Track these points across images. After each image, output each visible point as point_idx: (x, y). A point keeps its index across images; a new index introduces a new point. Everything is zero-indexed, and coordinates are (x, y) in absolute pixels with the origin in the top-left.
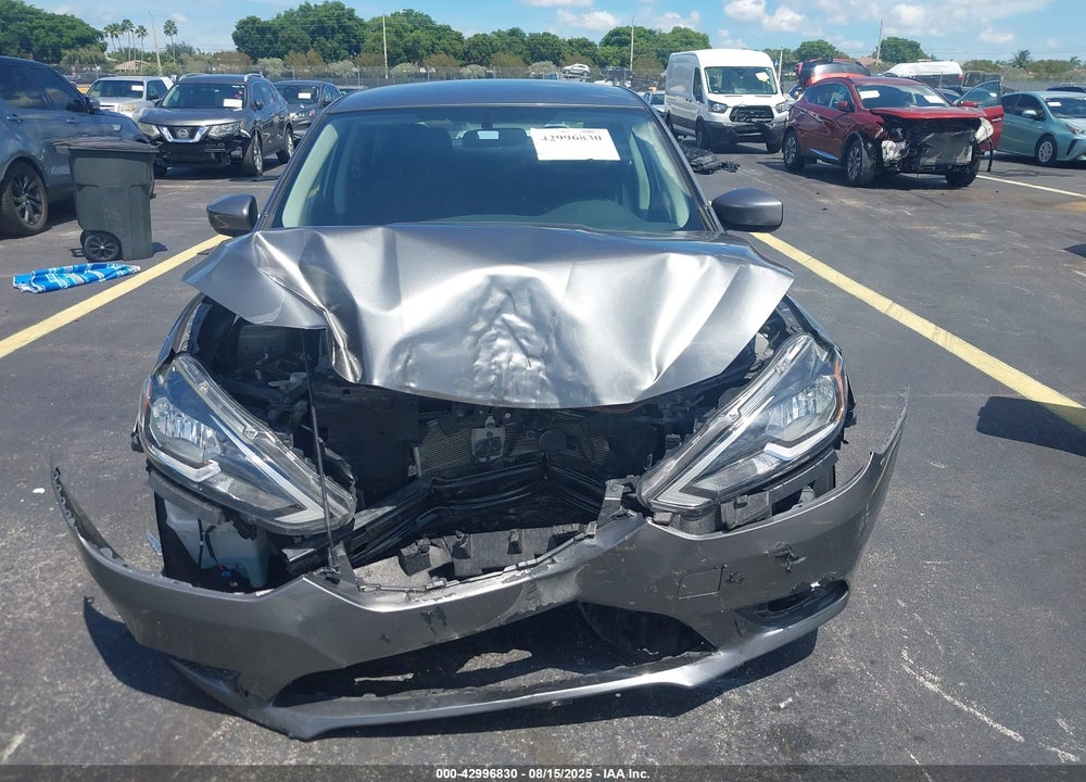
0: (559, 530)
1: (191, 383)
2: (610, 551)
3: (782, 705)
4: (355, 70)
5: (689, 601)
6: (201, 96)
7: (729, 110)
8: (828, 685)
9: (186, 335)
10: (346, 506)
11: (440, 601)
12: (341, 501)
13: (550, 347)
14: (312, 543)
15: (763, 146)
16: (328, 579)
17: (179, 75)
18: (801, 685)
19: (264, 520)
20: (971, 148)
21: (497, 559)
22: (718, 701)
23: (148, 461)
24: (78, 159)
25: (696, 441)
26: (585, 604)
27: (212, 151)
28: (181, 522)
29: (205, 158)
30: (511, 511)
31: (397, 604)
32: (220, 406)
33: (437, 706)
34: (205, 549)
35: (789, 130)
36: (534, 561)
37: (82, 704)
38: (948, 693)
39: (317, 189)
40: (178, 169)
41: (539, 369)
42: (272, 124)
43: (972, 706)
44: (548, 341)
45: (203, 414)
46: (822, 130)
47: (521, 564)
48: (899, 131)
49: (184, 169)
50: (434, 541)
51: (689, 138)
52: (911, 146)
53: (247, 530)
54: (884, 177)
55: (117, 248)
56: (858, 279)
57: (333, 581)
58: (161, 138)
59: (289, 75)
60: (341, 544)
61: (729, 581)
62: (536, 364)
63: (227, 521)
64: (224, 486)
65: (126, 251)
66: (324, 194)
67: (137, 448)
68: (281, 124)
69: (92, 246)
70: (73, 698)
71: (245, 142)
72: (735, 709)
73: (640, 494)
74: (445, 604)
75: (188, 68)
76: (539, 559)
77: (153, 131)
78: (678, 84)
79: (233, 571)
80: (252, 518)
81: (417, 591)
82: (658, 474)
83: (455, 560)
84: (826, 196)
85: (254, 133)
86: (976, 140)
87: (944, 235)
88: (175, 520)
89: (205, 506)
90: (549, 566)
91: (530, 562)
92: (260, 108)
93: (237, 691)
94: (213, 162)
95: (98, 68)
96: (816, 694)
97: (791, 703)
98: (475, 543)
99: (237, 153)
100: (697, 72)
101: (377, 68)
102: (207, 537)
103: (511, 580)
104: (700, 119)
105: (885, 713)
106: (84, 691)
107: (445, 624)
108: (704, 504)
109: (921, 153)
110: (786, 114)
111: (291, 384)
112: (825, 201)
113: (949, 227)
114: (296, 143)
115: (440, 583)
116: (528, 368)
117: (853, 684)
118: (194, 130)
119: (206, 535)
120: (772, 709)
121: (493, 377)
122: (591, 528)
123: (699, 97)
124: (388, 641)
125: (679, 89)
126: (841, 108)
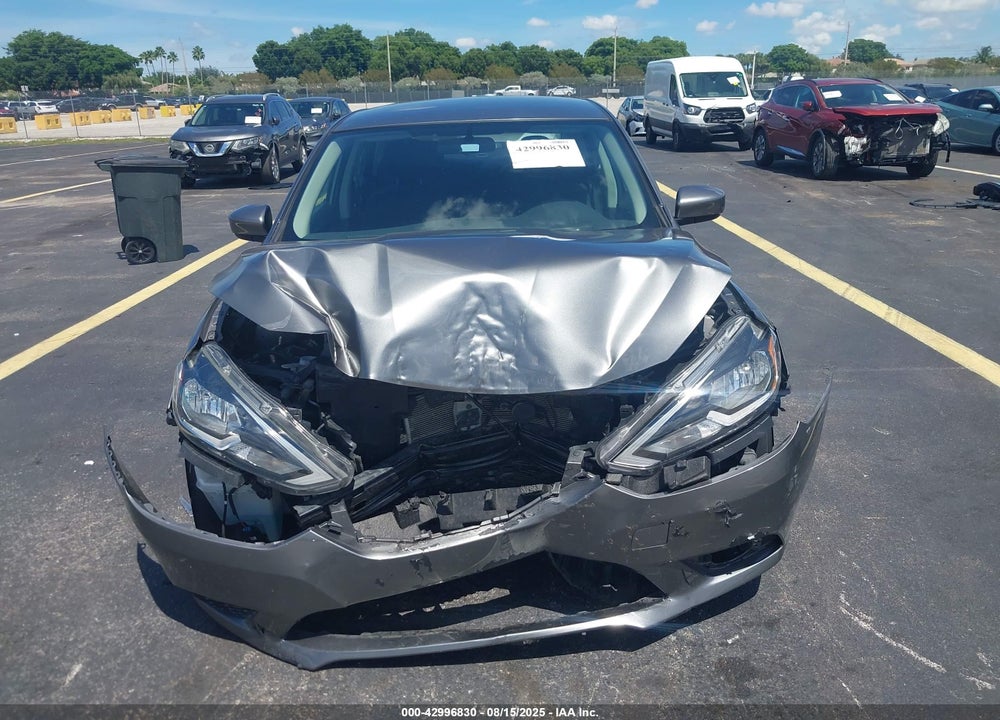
0: (526, 490)
1: (216, 366)
2: (571, 508)
3: (730, 642)
4: (362, 84)
5: (641, 552)
6: (225, 115)
7: (703, 113)
8: (771, 624)
9: (213, 326)
10: (346, 470)
11: (426, 551)
12: (342, 466)
13: (519, 341)
14: (318, 501)
15: (736, 144)
16: (330, 531)
17: (206, 96)
18: (747, 624)
19: (277, 482)
20: (929, 140)
21: (476, 515)
22: (673, 638)
23: (181, 434)
24: (119, 174)
25: (647, 410)
26: (555, 555)
27: (234, 162)
28: (209, 485)
29: (228, 170)
30: (490, 473)
31: (390, 553)
32: (241, 386)
33: (424, 643)
34: (229, 507)
35: (758, 130)
36: (506, 517)
37: (127, 640)
38: (880, 632)
39: (325, 197)
40: (205, 180)
41: (510, 361)
42: (287, 137)
43: (900, 642)
44: (517, 337)
45: (226, 393)
46: (788, 128)
47: (495, 519)
48: (860, 127)
49: (211, 179)
50: (423, 500)
51: (666, 138)
52: (873, 141)
53: (264, 491)
54: (848, 170)
55: (153, 251)
56: (818, 265)
57: (334, 533)
58: (191, 153)
59: (303, 92)
60: (343, 502)
61: (676, 535)
62: (507, 356)
63: (246, 484)
64: (243, 454)
65: (161, 254)
66: (331, 199)
67: (171, 422)
68: (296, 137)
69: (132, 251)
70: (120, 635)
71: (264, 154)
72: (688, 644)
73: (599, 457)
74: (430, 553)
75: (214, 89)
76: (511, 515)
77: (183, 147)
78: (656, 90)
79: (252, 527)
80: (267, 480)
81: (407, 542)
82: (614, 439)
83: (440, 516)
84: (793, 189)
85: (271, 146)
86: (933, 134)
87: (903, 222)
88: (203, 483)
89: (228, 471)
90: (520, 521)
91: (503, 517)
92: (276, 123)
93: (255, 628)
94: (236, 173)
95: (135, 91)
96: (760, 631)
97: (737, 640)
98: (455, 501)
99: (257, 164)
100: (673, 78)
101: (382, 84)
102: (230, 496)
103: (486, 532)
104: (676, 121)
105: (821, 648)
106: (128, 629)
107: (430, 570)
108: (655, 465)
109: (882, 146)
110: (755, 114)
111: (301, 366)
112: (792, 194)
113: (908, 214)
114: (308, 153)
115: (427, 535)
116: (501, 360)
117: (795, 623)
118: (219, 145)
119: (229, 496)
120: (721, 645)
121: (471, 369)
122: (556, 488)
123: (675, 100)
124: (382, 585)
125: (657, 94)
126: (806, 108)
